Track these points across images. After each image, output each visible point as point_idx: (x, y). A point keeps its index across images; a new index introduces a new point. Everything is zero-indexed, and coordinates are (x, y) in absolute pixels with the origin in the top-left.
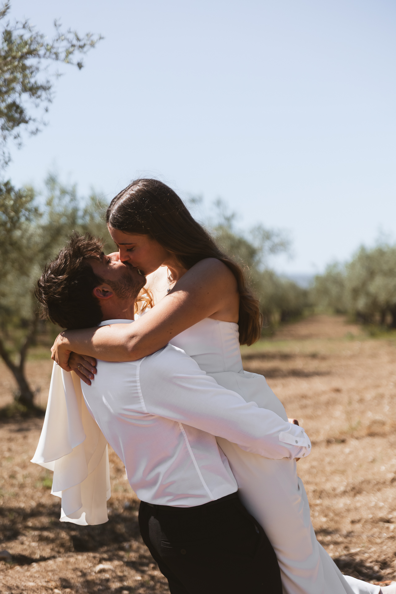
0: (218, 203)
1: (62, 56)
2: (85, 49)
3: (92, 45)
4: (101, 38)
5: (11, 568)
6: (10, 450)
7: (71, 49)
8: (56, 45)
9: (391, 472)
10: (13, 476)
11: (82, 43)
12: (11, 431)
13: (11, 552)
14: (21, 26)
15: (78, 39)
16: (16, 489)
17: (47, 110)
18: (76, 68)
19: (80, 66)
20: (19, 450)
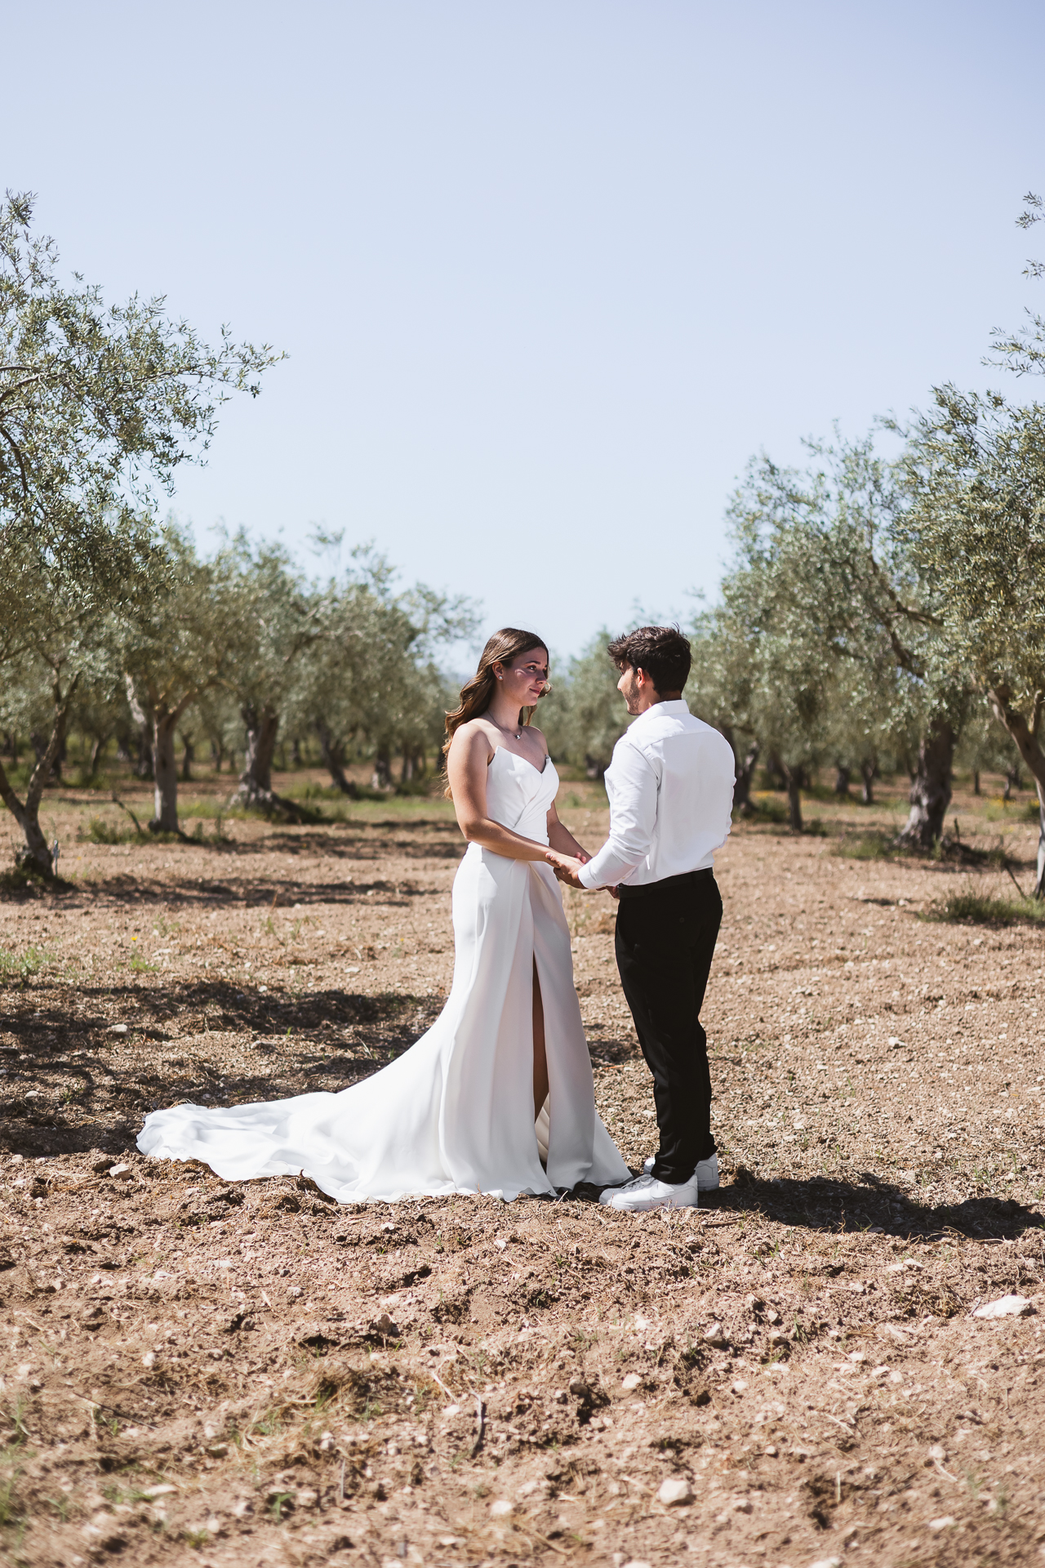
1: (233, 376)
2: (261, 368)
3: (271, 362)
4: (284, 355)
6: (45, 930)
7: (245, 369)
8: (223, 359)
14: (177, 329)
15: (254, 354)
17: (206, 446)
18: (250, 394)
19: (255, 391)
20: (58, 929)
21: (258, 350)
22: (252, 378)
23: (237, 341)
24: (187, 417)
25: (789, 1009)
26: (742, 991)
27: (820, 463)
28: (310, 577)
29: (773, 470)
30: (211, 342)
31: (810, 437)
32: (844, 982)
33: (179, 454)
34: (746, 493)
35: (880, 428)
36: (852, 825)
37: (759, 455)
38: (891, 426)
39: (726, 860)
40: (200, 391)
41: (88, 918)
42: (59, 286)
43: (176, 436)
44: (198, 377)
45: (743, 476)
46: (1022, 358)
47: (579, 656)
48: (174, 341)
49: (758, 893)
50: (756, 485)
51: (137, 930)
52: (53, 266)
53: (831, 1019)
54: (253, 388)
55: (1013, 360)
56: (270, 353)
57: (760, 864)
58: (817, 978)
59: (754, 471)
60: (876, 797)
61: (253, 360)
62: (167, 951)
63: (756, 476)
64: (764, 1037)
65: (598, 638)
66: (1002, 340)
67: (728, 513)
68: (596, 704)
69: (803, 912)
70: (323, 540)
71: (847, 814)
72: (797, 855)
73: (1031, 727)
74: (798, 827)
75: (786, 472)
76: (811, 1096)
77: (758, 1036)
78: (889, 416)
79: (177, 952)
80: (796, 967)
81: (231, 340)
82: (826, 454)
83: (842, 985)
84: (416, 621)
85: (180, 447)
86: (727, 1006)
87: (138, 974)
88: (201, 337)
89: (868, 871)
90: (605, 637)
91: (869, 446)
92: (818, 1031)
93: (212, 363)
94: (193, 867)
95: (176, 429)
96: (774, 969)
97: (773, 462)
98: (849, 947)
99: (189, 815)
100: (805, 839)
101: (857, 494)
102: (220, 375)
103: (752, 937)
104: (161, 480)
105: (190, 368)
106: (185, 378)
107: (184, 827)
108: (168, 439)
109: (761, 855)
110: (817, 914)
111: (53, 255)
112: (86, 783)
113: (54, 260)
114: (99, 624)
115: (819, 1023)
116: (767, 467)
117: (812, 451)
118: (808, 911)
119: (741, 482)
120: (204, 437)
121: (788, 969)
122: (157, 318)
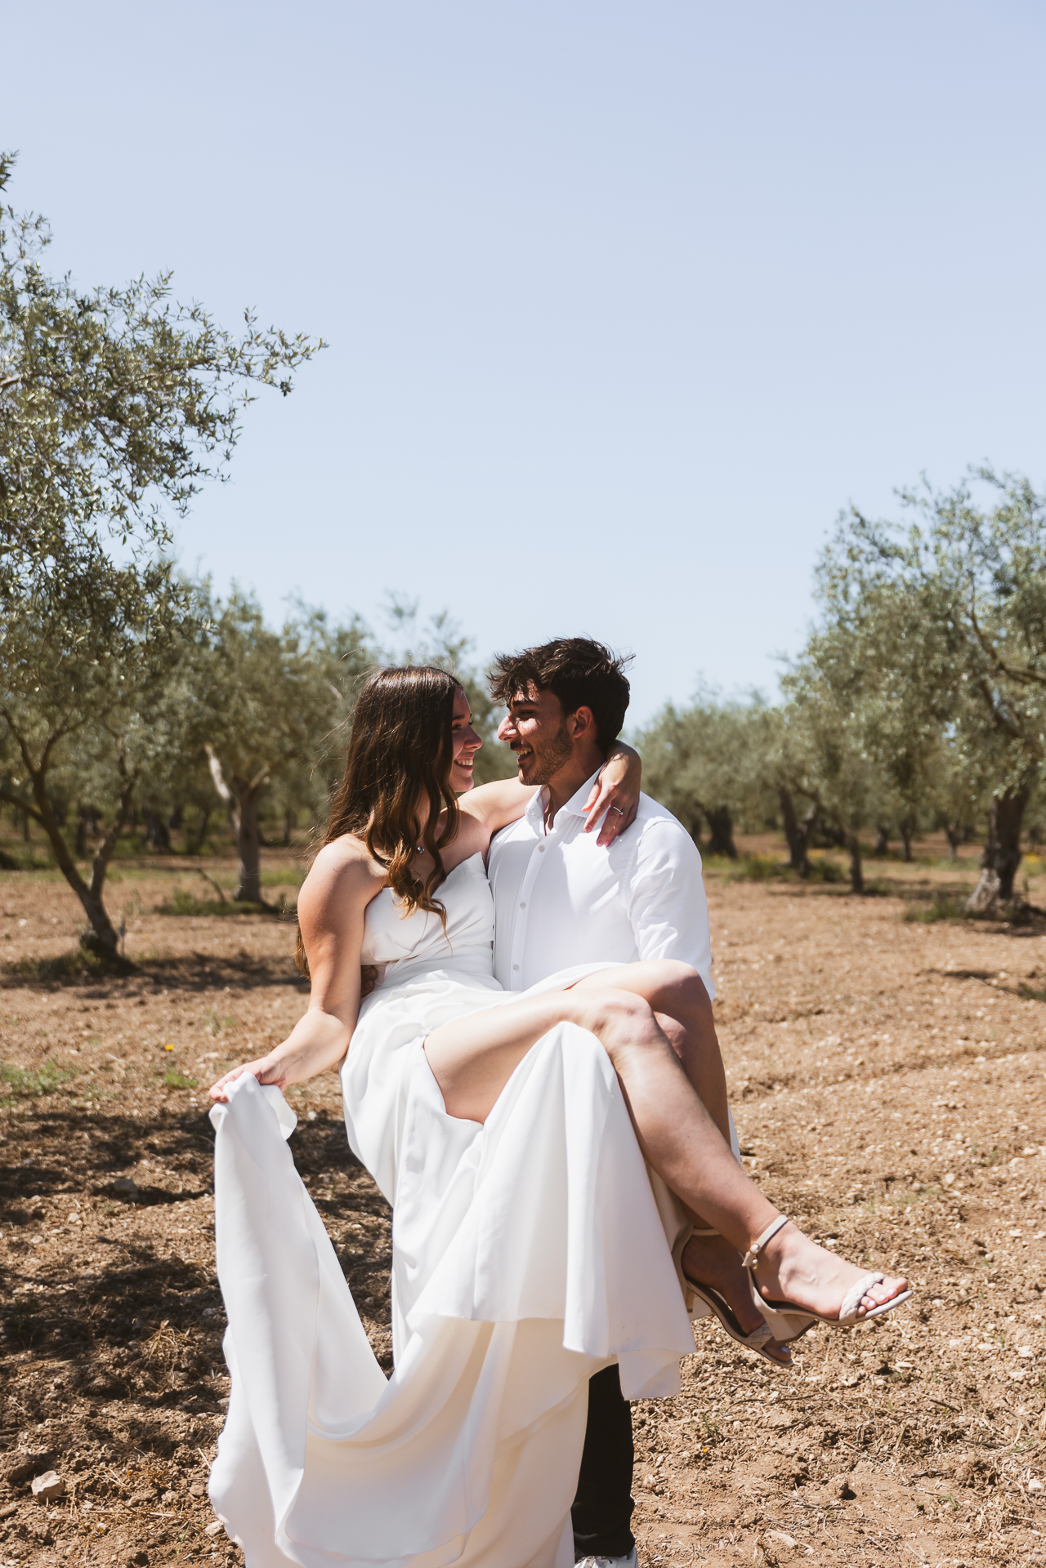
0: (440, 622)
1: (258, 370)
2: (294, 361)
3: (306, 354)
4: (322, 345)
5: (138, 1209)
6: (89, 1026)
7: (272, 361)
8: (246, 350)
9: (742, 1079)
10: (106, 1067)
11: (289, 352)
12: (79, 996)
13: (137, 1182)
14: (188, 315)
15: (284, 344)
16: (118, 1088)
17: (228, 457)
18: (279, 391)
19: (285, 388)
20: (105, 1026)
21: (290, 340)
22: (281, 373)
23: (260, 327)
24: (203, 422)
25: (940, 1132)
26: (874, 1104)
27: (914, 516)
29: (863, 523)
31: (905, 488)
32: (986, 1087)
33: (194, 468)
34: (837, 548)
35: (974, 479)
36: (901, 883)
37: (847, 509)
38: (989, 477)
39: (802, 925)
40: (216, 390)
41: (140, 1009)
43: (189, 446)
44: (215, 373)
45: (833, 531)
47: (643, 729)
48: (187, 330)
49: (847, 965)
50: (847, 539)
51: (191, 1024)
52: (44, 248)
53: (995, 1148)
54: (284, 385)
56: (304, 343)
57: (838, 929)
58: (955, 1083)
59: (845, 525)
60: (914, 854)
61: (283, 351)
62: (213, 1055)
63: (847, 529)
64: (922, 1177)
65: (663, 710)
67: (817, 570)
68: (662, 773)
69: (902, 987)
70: (399, 613)
71: (894, 871)
72: (870, 918)
74: (861, 888)
75: (877, 526)
76: (1019, 1287)
77: (914, 1176)
78: (984, 465)
79: (225, 1056)
80: (922, 1067)
81: (255, 326)
82: (920, 505)
83: (985, 1092)
85: (194, 459)
86: (864, 1128)
87: (170, 1092)
88: (219, 323)
89: (946, 935)
90: (671, 711)
91: (964, 497)
92: (984, 1166)
93: (233, 354)
94: (269, 942)
95: (191, 438)
96: (898, 1068)
97: (864, 514)
98: (973, 1035)
99: (273, 884)
100: (870, 901)
101: (955, 545)
102: (242, 368)
103: (861, 1023)
104: (170, 497)
105: (204, 361)
107: (267, 896)
108: (180, 450)
109: (836, 919)
110: (916, 990)
111: (44, 235)
112: (191, 852)
113: (45, 242)
114: (160, 695)
115: (983, 1155)
116: (857, 520)
117: (905, 502)
118: (906, 985)
119: (831, 536)
120: (223, 446)
121: (913, 1067)
122: (163, 302)
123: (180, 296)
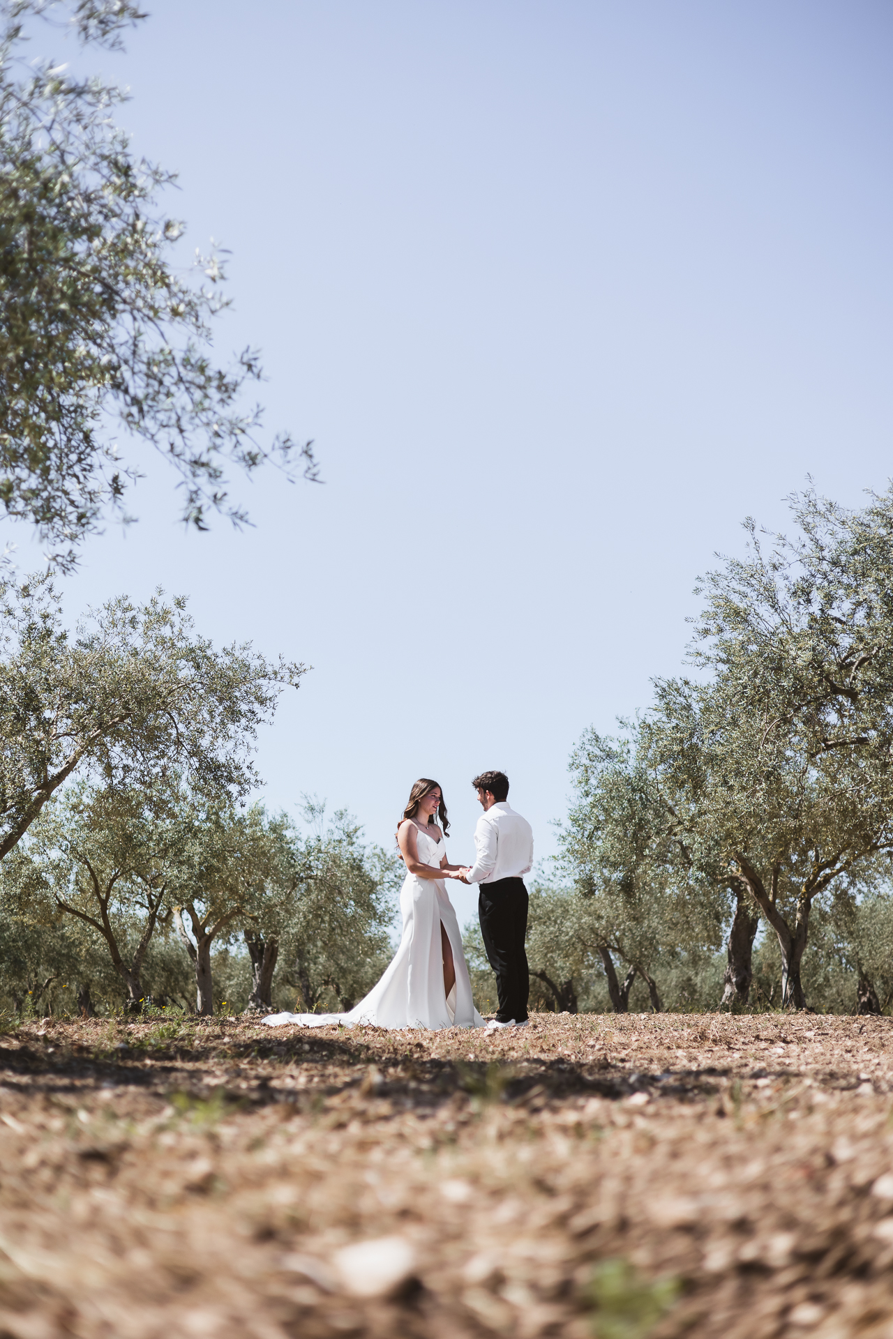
21: (298, 666)
22: (296, 680)
23: (287, 662)
27: (627, 734)
28: (304, 838)
29: (597, 738)
30: (272, 662)
33: (259, 719)
34: (580, 753)
37: (589, 729)
40: (268, 687)
42: (190, 641)
43: (257, 711)
45: (579, 744)
46: (701, 660)
48: (255, 663)
50: (587, 748)
54: (296, 685)
55: (697, 661)
56: (304, 667)
59: (586, 740)
61: (296, 671)
63: (586, 742)
66: (692, 651)
67: (571, 766)
73: (771, 898)
75: (605, 739)
81: (284, 661)
82: (630, 728)
84: (375, 875)
85: (259, 716)
88: (269, 661)
93: (275, 673)
95: (257, 707)
97: (598, 733)
102: (279, 679)
105: (264, 676)
106: (261, 681)
108: (253, 712)
116: (594, 737)
117: (621, 725)
119: (578, 747)
120: (271, 710)
122: (246, 652)
123: (255, 650)
